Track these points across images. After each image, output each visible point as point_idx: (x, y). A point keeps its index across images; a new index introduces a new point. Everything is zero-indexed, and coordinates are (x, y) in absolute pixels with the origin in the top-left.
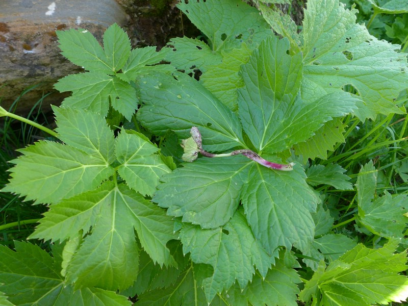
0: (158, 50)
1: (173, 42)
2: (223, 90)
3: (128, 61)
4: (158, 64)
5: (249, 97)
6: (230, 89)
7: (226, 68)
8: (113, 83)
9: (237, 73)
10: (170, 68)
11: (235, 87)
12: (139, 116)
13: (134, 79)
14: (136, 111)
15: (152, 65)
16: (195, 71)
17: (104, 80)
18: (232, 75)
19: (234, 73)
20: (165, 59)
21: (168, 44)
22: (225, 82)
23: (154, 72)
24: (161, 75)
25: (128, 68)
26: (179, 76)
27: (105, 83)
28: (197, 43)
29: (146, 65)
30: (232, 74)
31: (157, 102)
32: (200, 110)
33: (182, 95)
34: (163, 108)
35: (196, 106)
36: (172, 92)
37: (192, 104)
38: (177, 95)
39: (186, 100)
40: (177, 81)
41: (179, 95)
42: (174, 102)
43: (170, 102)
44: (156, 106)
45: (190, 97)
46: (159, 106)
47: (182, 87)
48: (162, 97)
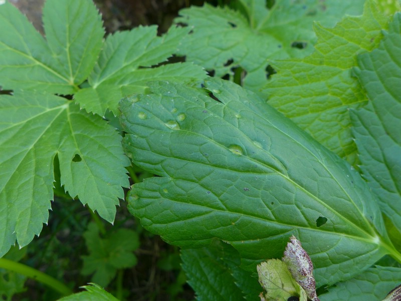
0: (161, 32)
1: (186, 15)
2: (313, 111)
3: (100, 61)
4: (165, 63)
5: (381, 128)
6: (330, 107)
7: (321, 63)
8: (69, 114)
9: (346, 72)
10: (194, 71)
11: (340, 104)
12: (134, 204)
13: (114, 107)
14: (126, 191)
15: (153, 67)
16: (233, 69)
17: (48, 110)
18: (336, 79)
19: (340, 72)
20: (179, 52)
21: (177, 20)
22: (318, 95)
23: (160, 83)
24: (178, 92)
25: (102, 75)
26: (221, 91)
27: (48, 116)
28: (229, 15)
29: (141, 67)
30: (334, 75)
31: (178, 169)
32: (295, 183)
33: (243, 147)
34: (196, 184)
35: (283, 174)
36: (214, 140)
37: (271, 171)
38: (230, 146)
39: (254, 159)
40: (220, 104)
41: (235, 146)
42: (223, 167)
43: (214, 167)
44: (177, 178)
45: (264, 148)
46: (186, 179)
47: (237, 121)
48: (192, 154)
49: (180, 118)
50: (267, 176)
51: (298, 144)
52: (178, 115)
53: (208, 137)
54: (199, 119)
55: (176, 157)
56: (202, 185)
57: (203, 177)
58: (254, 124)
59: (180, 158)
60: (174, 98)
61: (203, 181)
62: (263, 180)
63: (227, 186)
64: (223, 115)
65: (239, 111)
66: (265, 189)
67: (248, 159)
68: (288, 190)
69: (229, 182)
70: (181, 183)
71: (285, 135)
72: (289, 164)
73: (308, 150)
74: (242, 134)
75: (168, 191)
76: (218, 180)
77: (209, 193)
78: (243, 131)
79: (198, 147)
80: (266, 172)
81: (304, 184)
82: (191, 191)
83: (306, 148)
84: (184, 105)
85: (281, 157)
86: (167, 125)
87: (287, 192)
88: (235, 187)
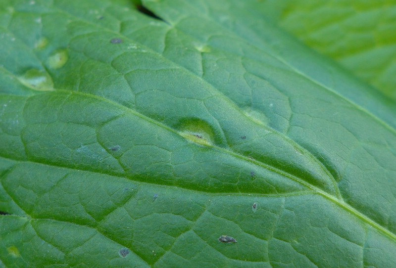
31: (44, 192)
32: (362, 215)
33: (216, 123)
34: (92, 231)
35: (327, 190)
36: (137, 109)
37: (295, 185)
38: (181, 123)
39: (247, 153)
40: (159, 24)
41: (194, 122)
42: (162, 180)
43: (138, 183)
44: (42, 217)
45: (273, 124)
46: (64, 218)
47: (199, 60)
48: (79, 150)
49: (56, 61)
50: (282, 200)
51: (362, 112)
52: (52, 54)
53: (120, 102)
54: (101, 60)
55: (40, 161)
56: (107, 233)
57: (109, 211)
58: (243, 65)
59: (49, 162)
60: (43, 16)
61: (111, 220)
62: (274, 212)
63: (176, 232)
64: (162, 46)
65: (207, 38)
66: (279, 235)
67: (228, 157)
68: (344, 235)
69: (178, 220)
70: (52, 228)
71: (326, 90)
72: (340, 165)
73: (387, 125)
74: (214, 92)
75: (21, 253)
76: (149, 217)
77: (124, 253)
78: (215, 84)
79: (93, 131)
80: (280, 189)
81: (387, 215)
82: (77, 251)
83: (383, 122)
84: (65, 29)
85: (319, 146)
86: (23, 81)
87: (341, 242)
88: (195, 235)
